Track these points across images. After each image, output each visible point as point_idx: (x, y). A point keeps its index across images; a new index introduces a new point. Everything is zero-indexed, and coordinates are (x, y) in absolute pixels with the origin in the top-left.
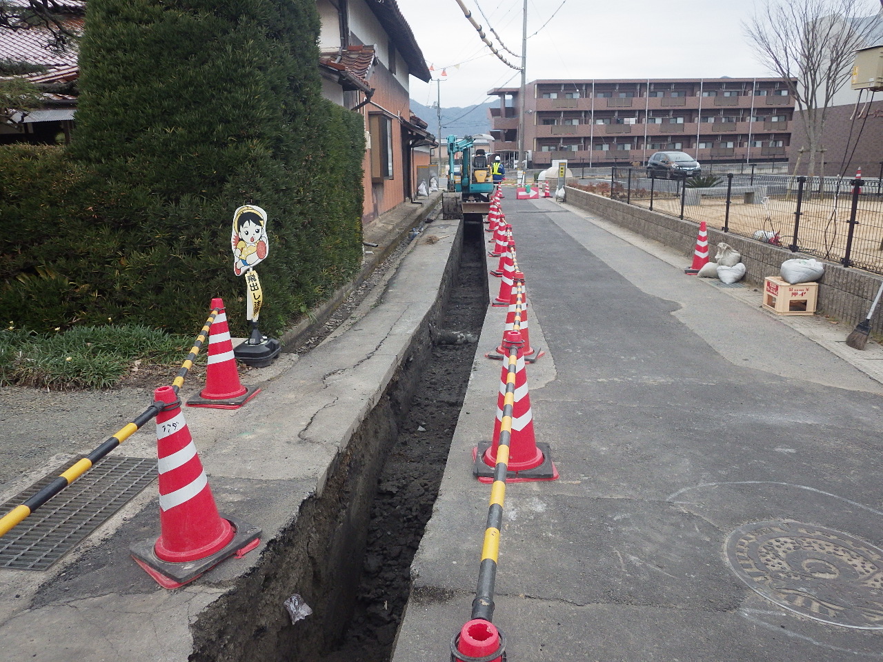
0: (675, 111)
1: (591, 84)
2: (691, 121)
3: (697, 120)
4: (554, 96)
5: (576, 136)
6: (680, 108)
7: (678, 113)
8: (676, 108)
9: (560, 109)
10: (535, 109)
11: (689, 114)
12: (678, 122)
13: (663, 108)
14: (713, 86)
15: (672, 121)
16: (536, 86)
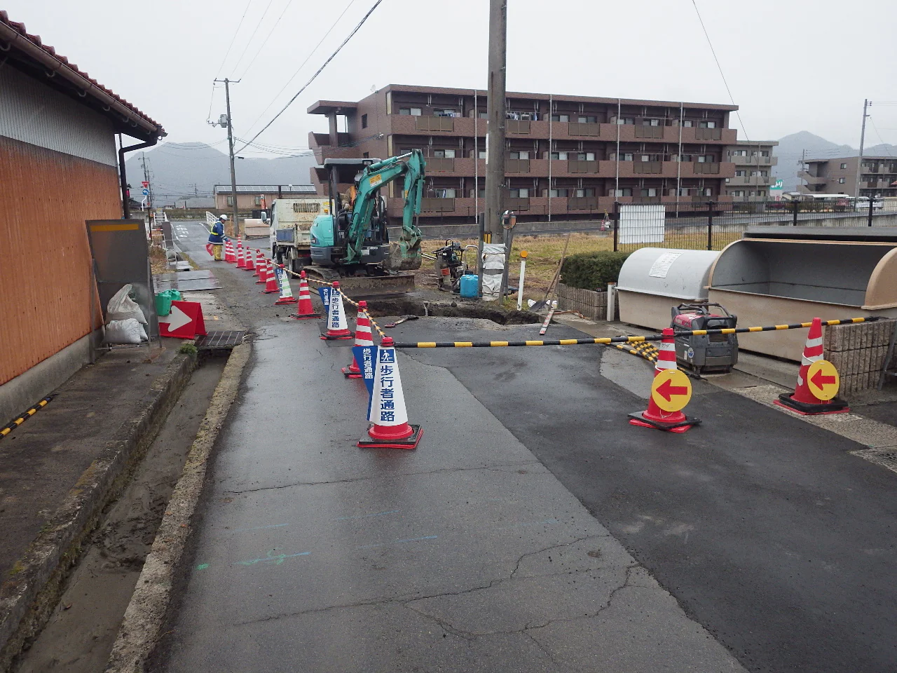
0: (585, 142)
1: (472, 97)
2: (605, 157)
3: (614, 157)
4: (416, 112)
5: (454, 175)
6: (594, 139)
7: (590, 145)
8: (587, 138)
9: (429, 133)
10: (390, 132)
11: (603, 148)
12: (588, 159)
13: (571, 138)
14: (633, 110)
15: (581, 158)
16: (389, 95)
